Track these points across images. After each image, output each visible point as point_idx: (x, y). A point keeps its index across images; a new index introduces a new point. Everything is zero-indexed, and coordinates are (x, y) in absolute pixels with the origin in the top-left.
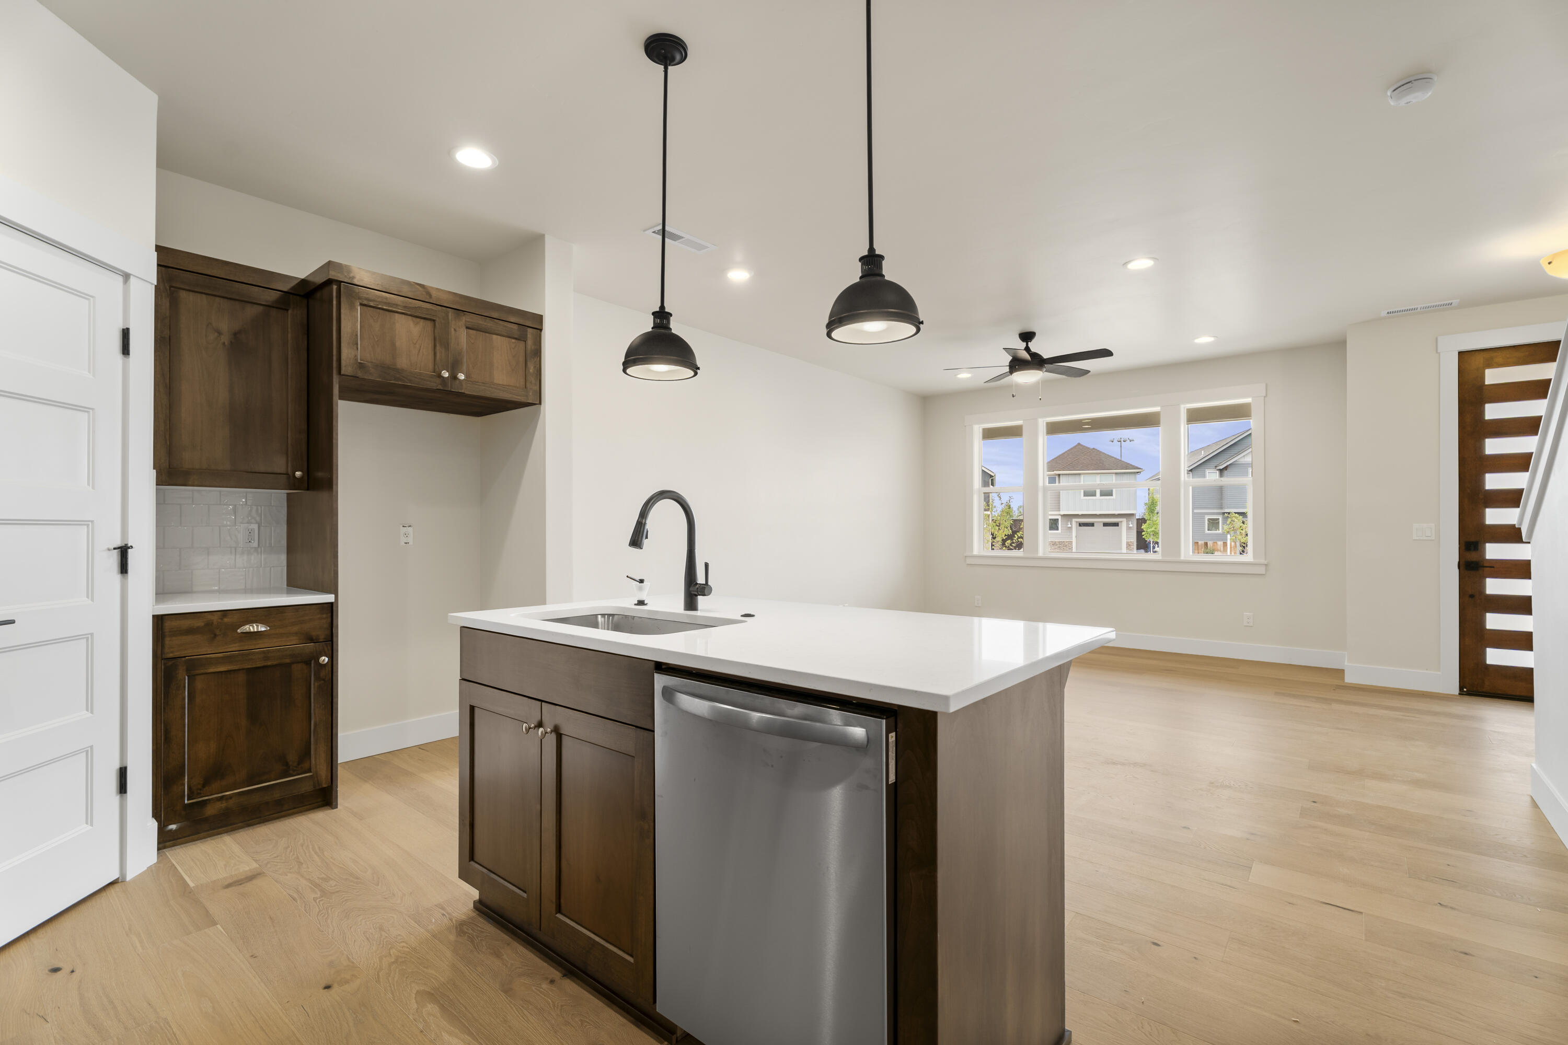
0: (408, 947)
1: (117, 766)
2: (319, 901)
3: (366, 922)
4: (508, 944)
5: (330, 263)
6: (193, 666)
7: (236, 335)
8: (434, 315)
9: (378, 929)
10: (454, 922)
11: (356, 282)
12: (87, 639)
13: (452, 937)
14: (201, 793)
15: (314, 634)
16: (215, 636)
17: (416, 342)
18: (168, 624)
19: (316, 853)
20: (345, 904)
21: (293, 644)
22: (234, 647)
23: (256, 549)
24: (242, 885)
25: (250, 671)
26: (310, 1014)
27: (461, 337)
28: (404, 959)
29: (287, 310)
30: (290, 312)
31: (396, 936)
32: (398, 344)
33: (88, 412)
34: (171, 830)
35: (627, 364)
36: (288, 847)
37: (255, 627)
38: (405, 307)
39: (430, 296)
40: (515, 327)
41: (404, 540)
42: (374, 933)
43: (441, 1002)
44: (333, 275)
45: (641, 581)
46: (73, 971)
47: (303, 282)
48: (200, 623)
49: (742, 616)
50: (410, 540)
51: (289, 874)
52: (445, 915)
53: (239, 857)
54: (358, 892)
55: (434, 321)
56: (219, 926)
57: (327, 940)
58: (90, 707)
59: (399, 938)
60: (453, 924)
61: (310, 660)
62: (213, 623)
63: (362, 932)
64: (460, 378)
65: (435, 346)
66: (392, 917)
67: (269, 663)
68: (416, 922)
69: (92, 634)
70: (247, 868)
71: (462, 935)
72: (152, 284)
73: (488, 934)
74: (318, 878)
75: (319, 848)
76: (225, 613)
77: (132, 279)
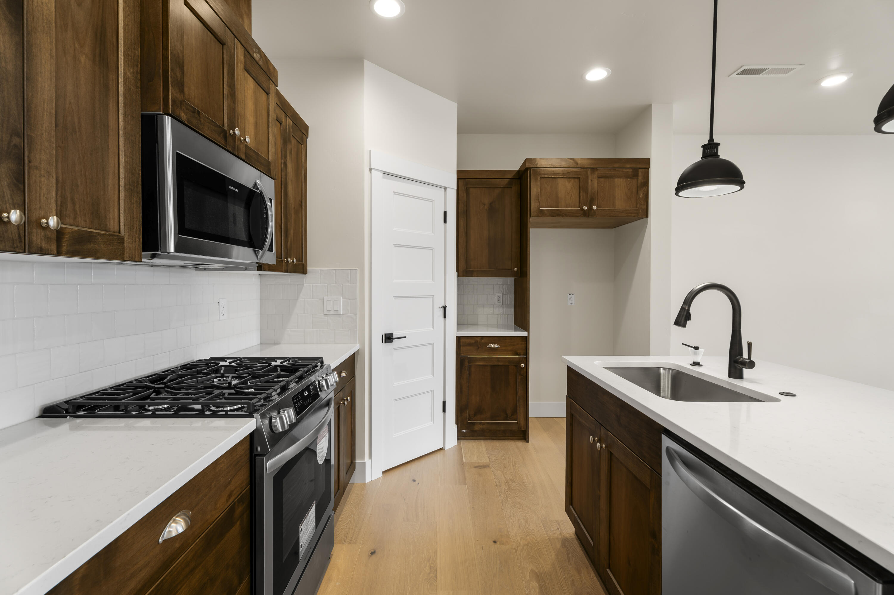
0: (535, 539)
1: (442, 400)
2: (506, 491)
3: (521, 513)
4: (587, 568)
5: (526, 160)
6: (471, 360)
7: (491, 204)
8: (579, 175)
9: (525, 521)
10: (562, 536)
11: (538, 166)
12: (432, 345)
13: (558, 545)
14: (473, 419)
15: (519, 351)
16: (479, 348)
17: (570, 192)
18: (462, 341)
19: (513, 464)
20: (516, 498)
21: (509, 356)
22: (486, 354)
23: (502, 306)
24: (481, 469)
25: (492, 366)
26: (484, 552)
27: (594, 183)
28: (531, 545)
29: (511, 187)
30: (513, 188)
31: (532, 529)
32: (559, 195)
33: (432, 249)
34: (464, 432)
35: (679, 189)
36: (503, 456)
37: (494, 345)
38: (563, 174)
39: (577, 163)
40: (630, 170)
41: (570, 302)
42: (523, 522)
43: (541, 583)
44: (528, 165)
45: (696, 348)
46: (418, 484)
47: (519, 171)
48: (473, 341)
49: (780, 394)
50: (573, 302)
51: (499, 471)
52: (559, 529)
53: (484, 454)
54: (523, 494)
55: (579, 178)
56: (466, 486)
57: (502, 515)
58: (433, 374)
59: (533, 531)
60: (561, 537)
61: (517, 365)
62: (478, 341)
63: (518, 519)
64: (594, 209)
65: (580, 192)
66: (534, 517)
67: (500, 364)
68: (543, 526)
69: (433, 343)
70: (485, 461)
71: (564, 546)
72: (455, 189)
73: (578, 554)
74: (509, 478)
75: (515, 462)
76: (482, 337)
77: (448, 189)
